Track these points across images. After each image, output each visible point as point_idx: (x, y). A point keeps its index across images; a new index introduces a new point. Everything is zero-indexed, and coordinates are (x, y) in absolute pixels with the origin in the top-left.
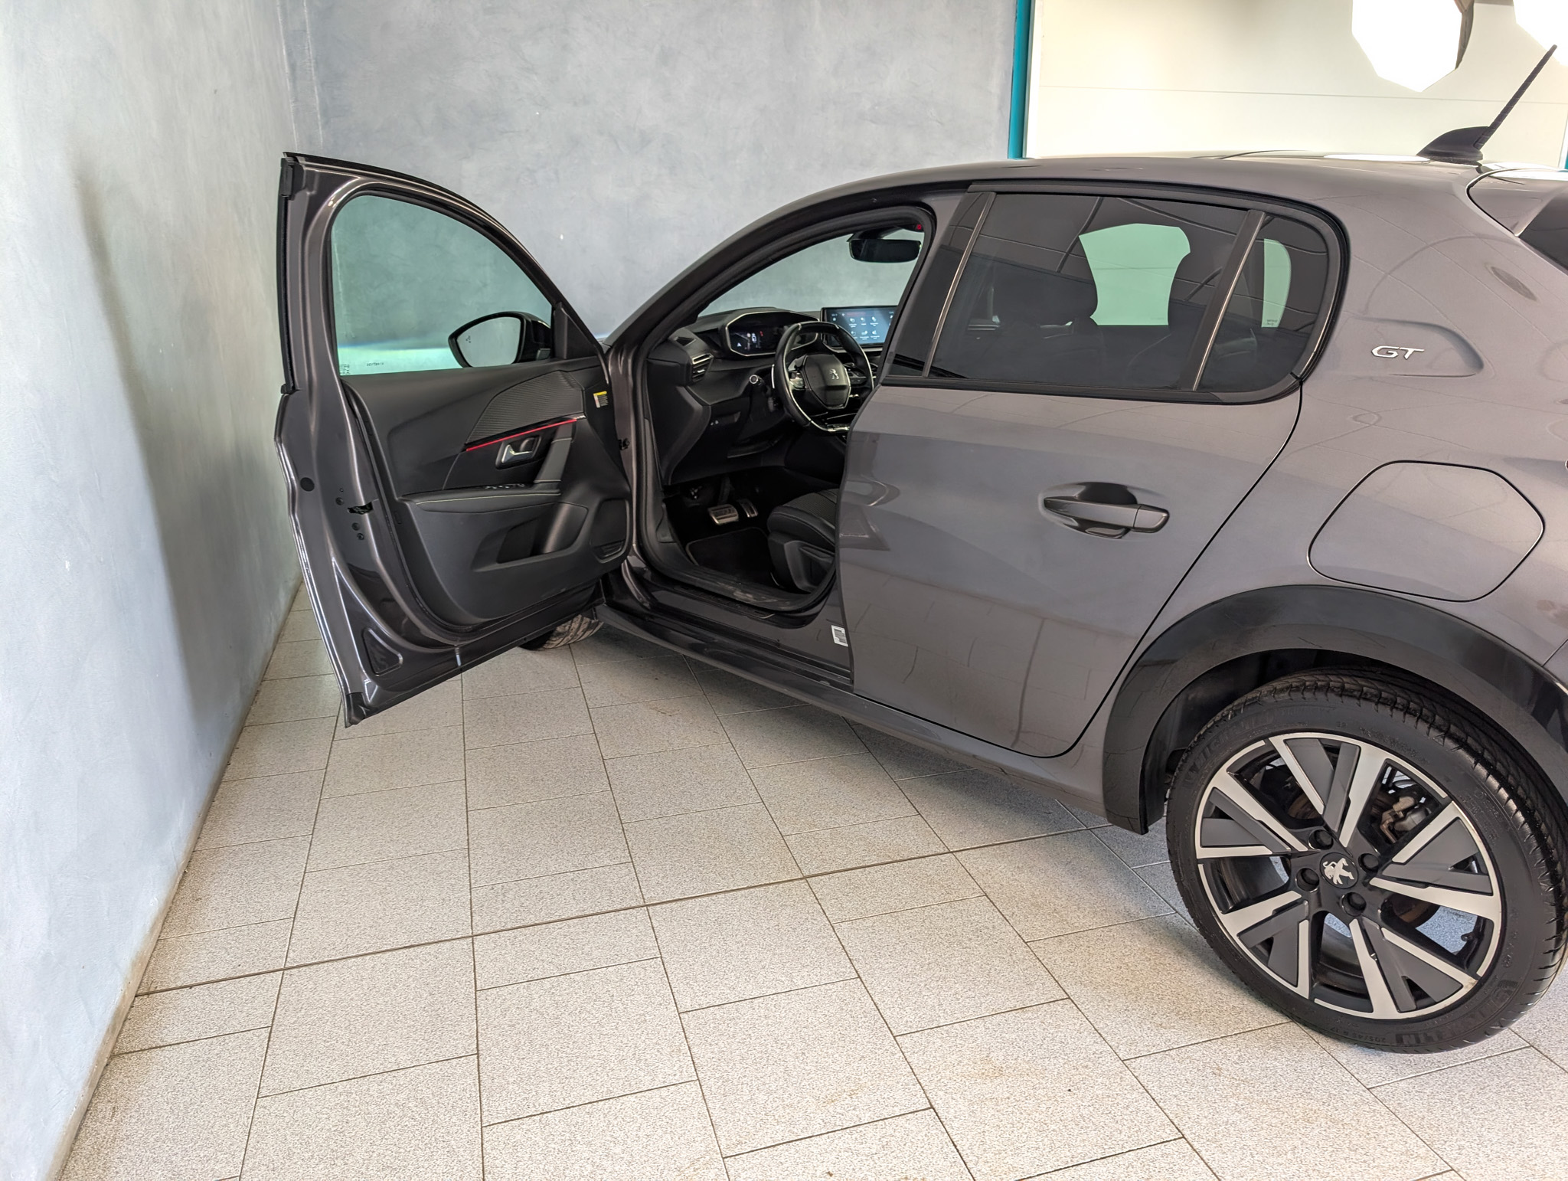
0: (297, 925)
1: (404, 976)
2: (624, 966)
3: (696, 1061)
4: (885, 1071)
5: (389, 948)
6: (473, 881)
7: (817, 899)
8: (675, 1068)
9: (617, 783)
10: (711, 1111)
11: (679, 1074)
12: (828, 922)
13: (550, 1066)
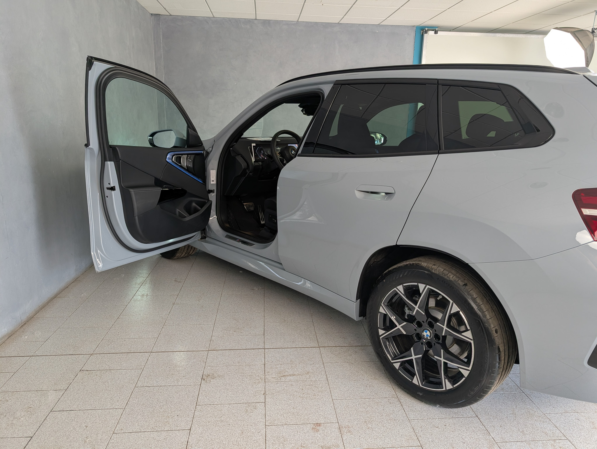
0: (44, 344)
1: (63, 363)
2: (130, 370)
3: (128, 403)
4: (185, 415)
5: (65, 354)
6: (105, 337)
7: (207, 358)
8: (120, 404)
9: (172, 312)
10: (121, 418)
11: (120, 405)
12: (204, 366)
13: (84, 397)
